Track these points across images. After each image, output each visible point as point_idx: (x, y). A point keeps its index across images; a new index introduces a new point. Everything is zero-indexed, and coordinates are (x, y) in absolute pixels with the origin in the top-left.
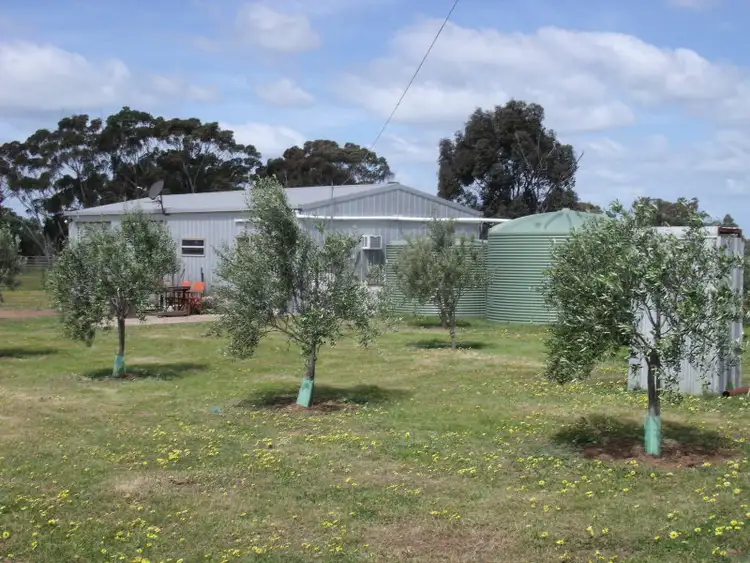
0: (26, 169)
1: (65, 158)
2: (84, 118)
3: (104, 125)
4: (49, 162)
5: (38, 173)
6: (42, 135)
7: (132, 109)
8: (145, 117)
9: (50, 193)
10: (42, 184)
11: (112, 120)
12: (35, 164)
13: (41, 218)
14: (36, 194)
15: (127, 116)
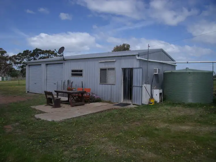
0: (17, 60)
1: (25, 58)
2: (28, 50)
3: (32, 51)
4: (22, 59)
5: (19, 61)
6: (20, 54)
7: (38, 48)
8: (40, 50)
9: (22, 65)
10: (20, 63)
11: (34, 51)
12: (19, 59)
13: (20, 69)
14: (19, 65)
15: (37, 50)
